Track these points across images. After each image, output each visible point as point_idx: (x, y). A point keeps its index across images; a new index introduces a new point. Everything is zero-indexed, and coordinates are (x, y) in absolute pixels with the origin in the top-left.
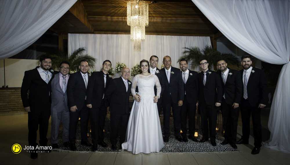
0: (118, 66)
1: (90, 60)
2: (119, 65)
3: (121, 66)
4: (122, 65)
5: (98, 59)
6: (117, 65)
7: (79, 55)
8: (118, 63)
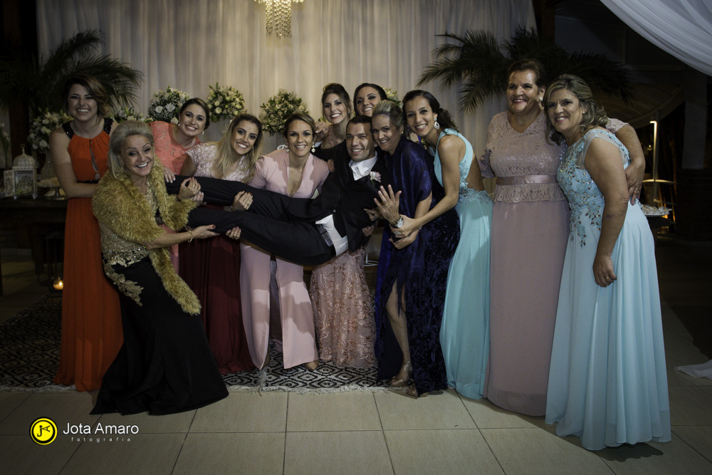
0: (216, 98)
1: (117, 77)
2: (217, 94)
3: (224, 96)
4: (230, 93)
5: (146, 74)
6: (212, 92)
7: (77, 57)
8: (214, 87)
